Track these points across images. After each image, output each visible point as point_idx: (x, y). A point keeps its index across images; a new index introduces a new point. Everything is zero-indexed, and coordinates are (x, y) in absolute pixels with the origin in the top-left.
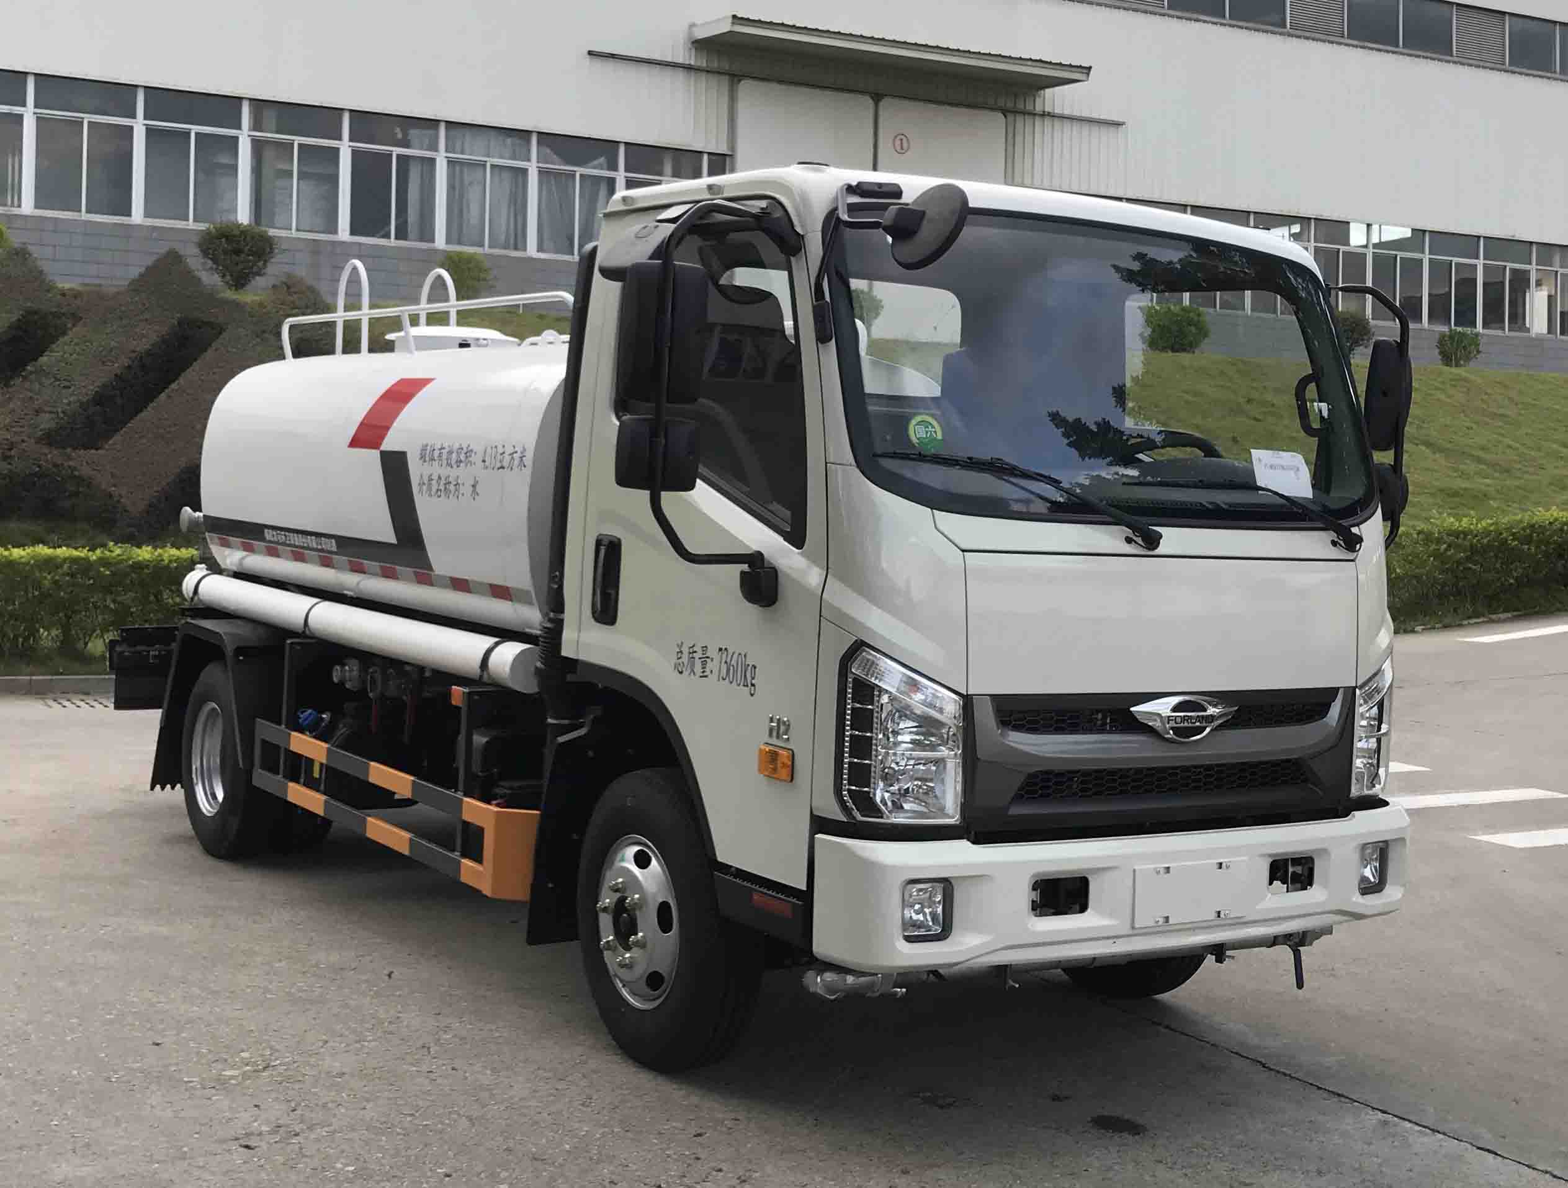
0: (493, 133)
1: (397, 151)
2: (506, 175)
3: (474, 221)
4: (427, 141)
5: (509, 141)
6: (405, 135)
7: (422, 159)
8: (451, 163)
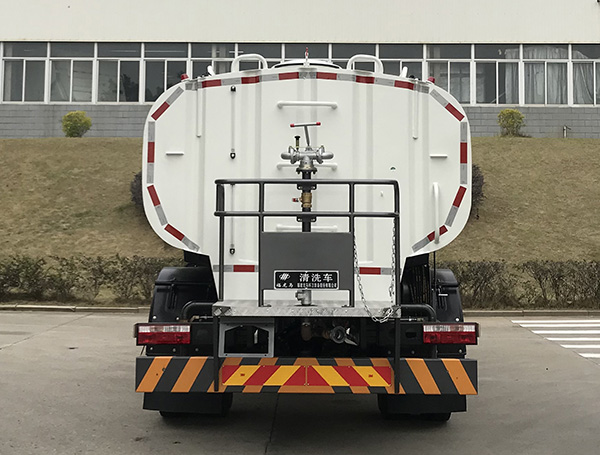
0: (549, 47)
1: (498, 61)
2: (556, 67)
3: (540, 92)
4: (514, 55)
5: (557, 50)
6: (503, 53)
7: (512, 63)
8: (526, 64)
